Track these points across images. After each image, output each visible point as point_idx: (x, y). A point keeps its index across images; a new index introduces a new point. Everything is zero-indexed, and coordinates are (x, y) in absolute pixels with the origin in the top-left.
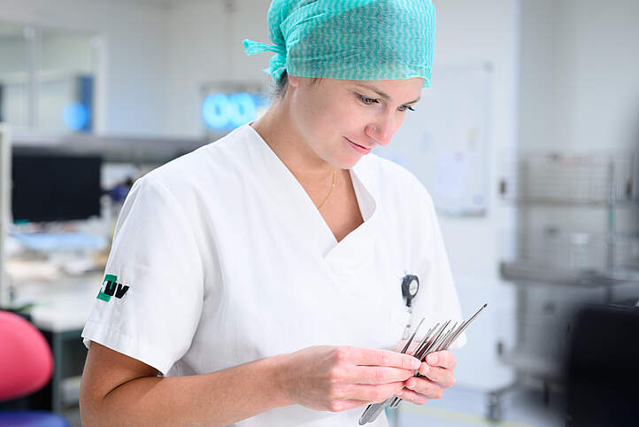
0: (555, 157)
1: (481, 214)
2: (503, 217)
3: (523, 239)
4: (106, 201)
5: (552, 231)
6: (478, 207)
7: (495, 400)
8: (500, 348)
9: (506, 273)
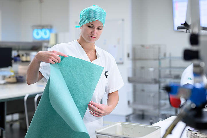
0: (143, 46)
1: (122, 63)
2: (128, 64)
3: (134, 71)
4: (13, 61)
5: (142, 68)
6: (121, 61)
7: (127, 118)
8: (129, 102)
9: (130, 80)
